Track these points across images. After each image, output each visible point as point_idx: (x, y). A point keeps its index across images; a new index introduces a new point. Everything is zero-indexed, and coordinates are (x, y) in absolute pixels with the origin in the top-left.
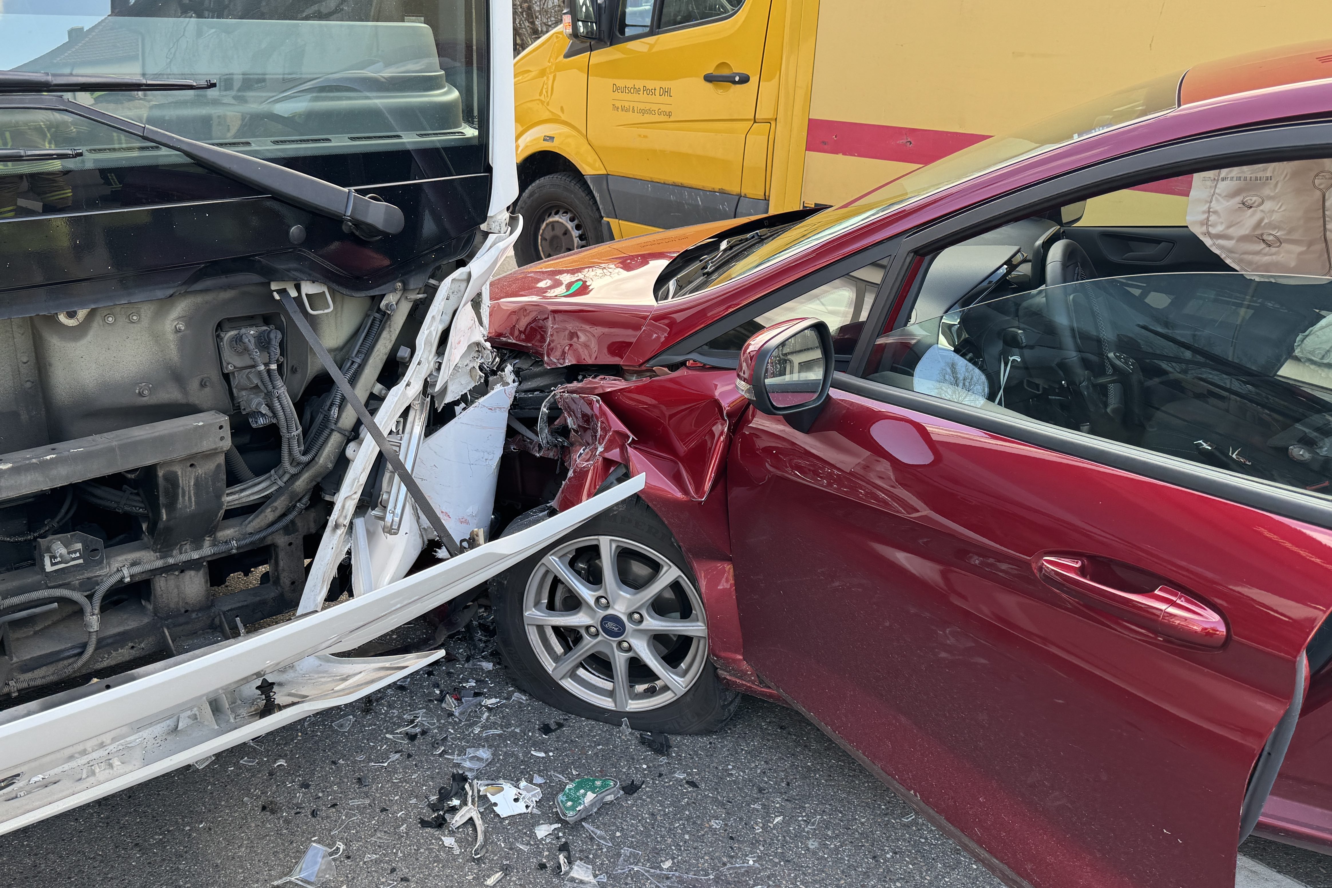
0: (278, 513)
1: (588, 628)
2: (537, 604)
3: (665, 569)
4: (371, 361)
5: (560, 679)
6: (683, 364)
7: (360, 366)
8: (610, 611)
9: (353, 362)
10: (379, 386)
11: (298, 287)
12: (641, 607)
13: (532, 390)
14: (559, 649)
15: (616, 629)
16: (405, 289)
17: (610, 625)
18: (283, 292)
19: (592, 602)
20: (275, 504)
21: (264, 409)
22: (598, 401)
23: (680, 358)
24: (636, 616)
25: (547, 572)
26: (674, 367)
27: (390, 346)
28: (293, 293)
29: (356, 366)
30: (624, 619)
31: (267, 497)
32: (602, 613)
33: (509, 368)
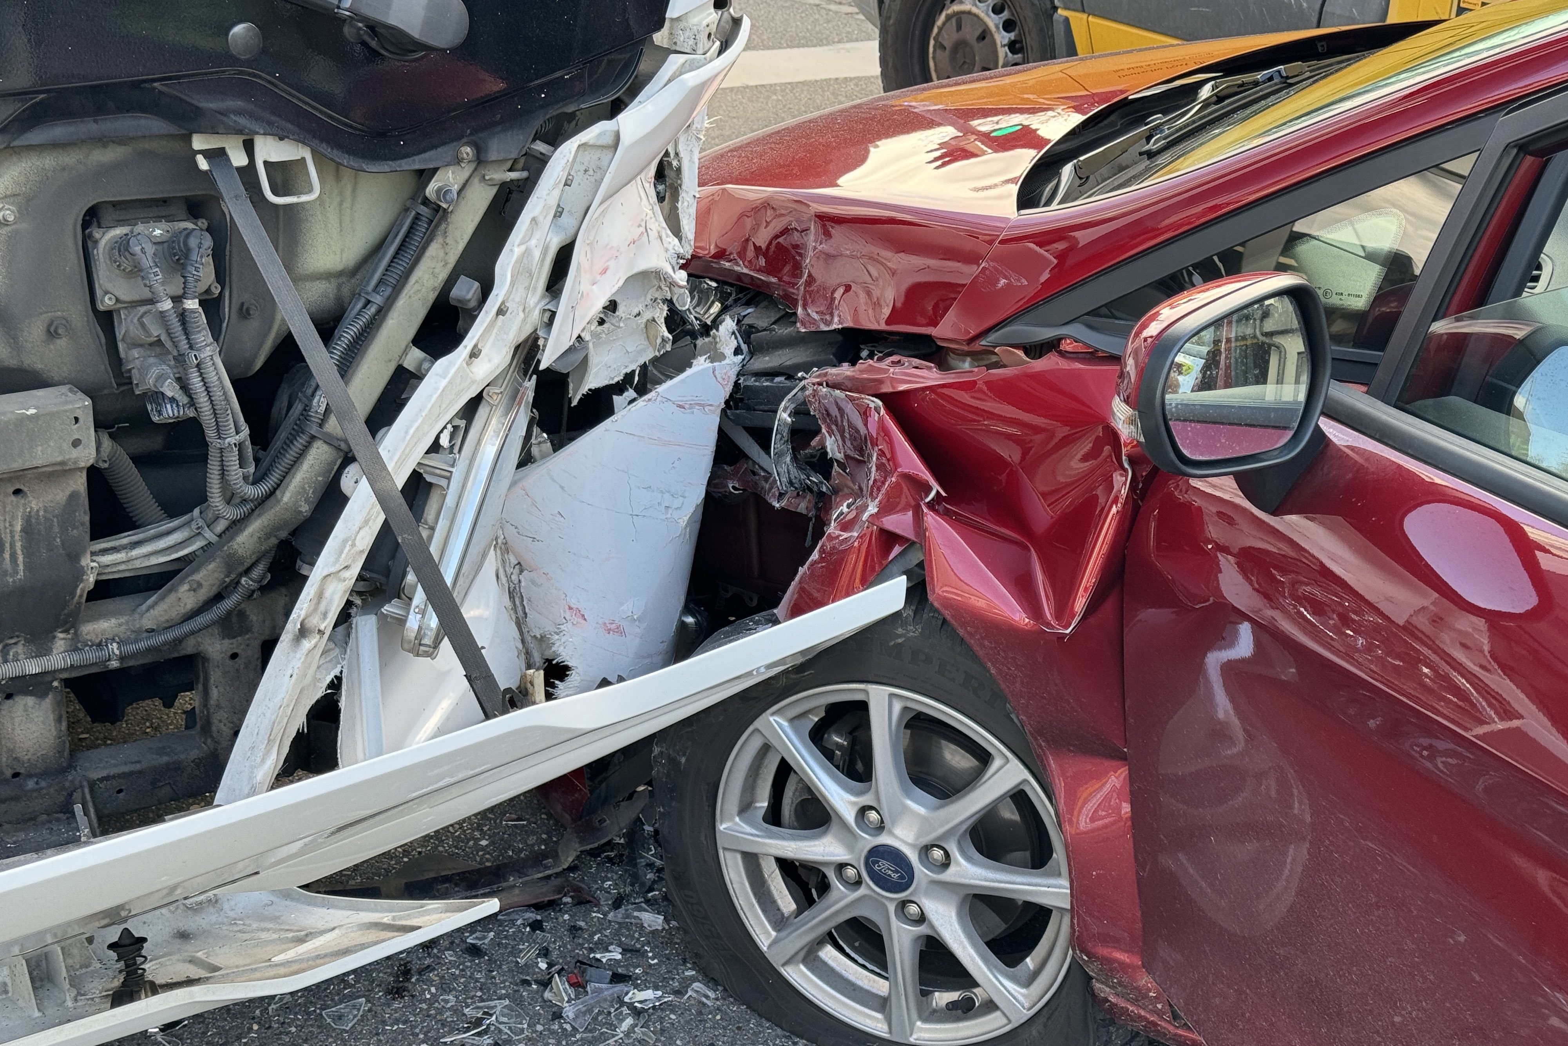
0: (204, 594)
1: (841, 867)
2: (745, 808)
3: (997, 763)
4: (401, 302)
5: (783, 965)
6: (1052, 346)
7: (380, 311)
8: (884, 839)
9: (368, 302)
10: (416, 355)
11: (249, 147)
12: (946, 836)
13: (771, 374)
14: (787, 903)
15: (895, 876)
16: (480, 161)
17: (884, 866)
18: (217, 155)
19: (849, 815)
20: (198, 577)
21: (170, 389)
22: (877, 409)
23: (1047, 333)
24: (937, 854)
25: (766, 748)
26: (1036, 350)
27: (443, 275)
28: (239, 159)
29: (372, 310)
30: (913, 856)
31: (186, 561)
32: (869, 841)
33: (728, 324)
